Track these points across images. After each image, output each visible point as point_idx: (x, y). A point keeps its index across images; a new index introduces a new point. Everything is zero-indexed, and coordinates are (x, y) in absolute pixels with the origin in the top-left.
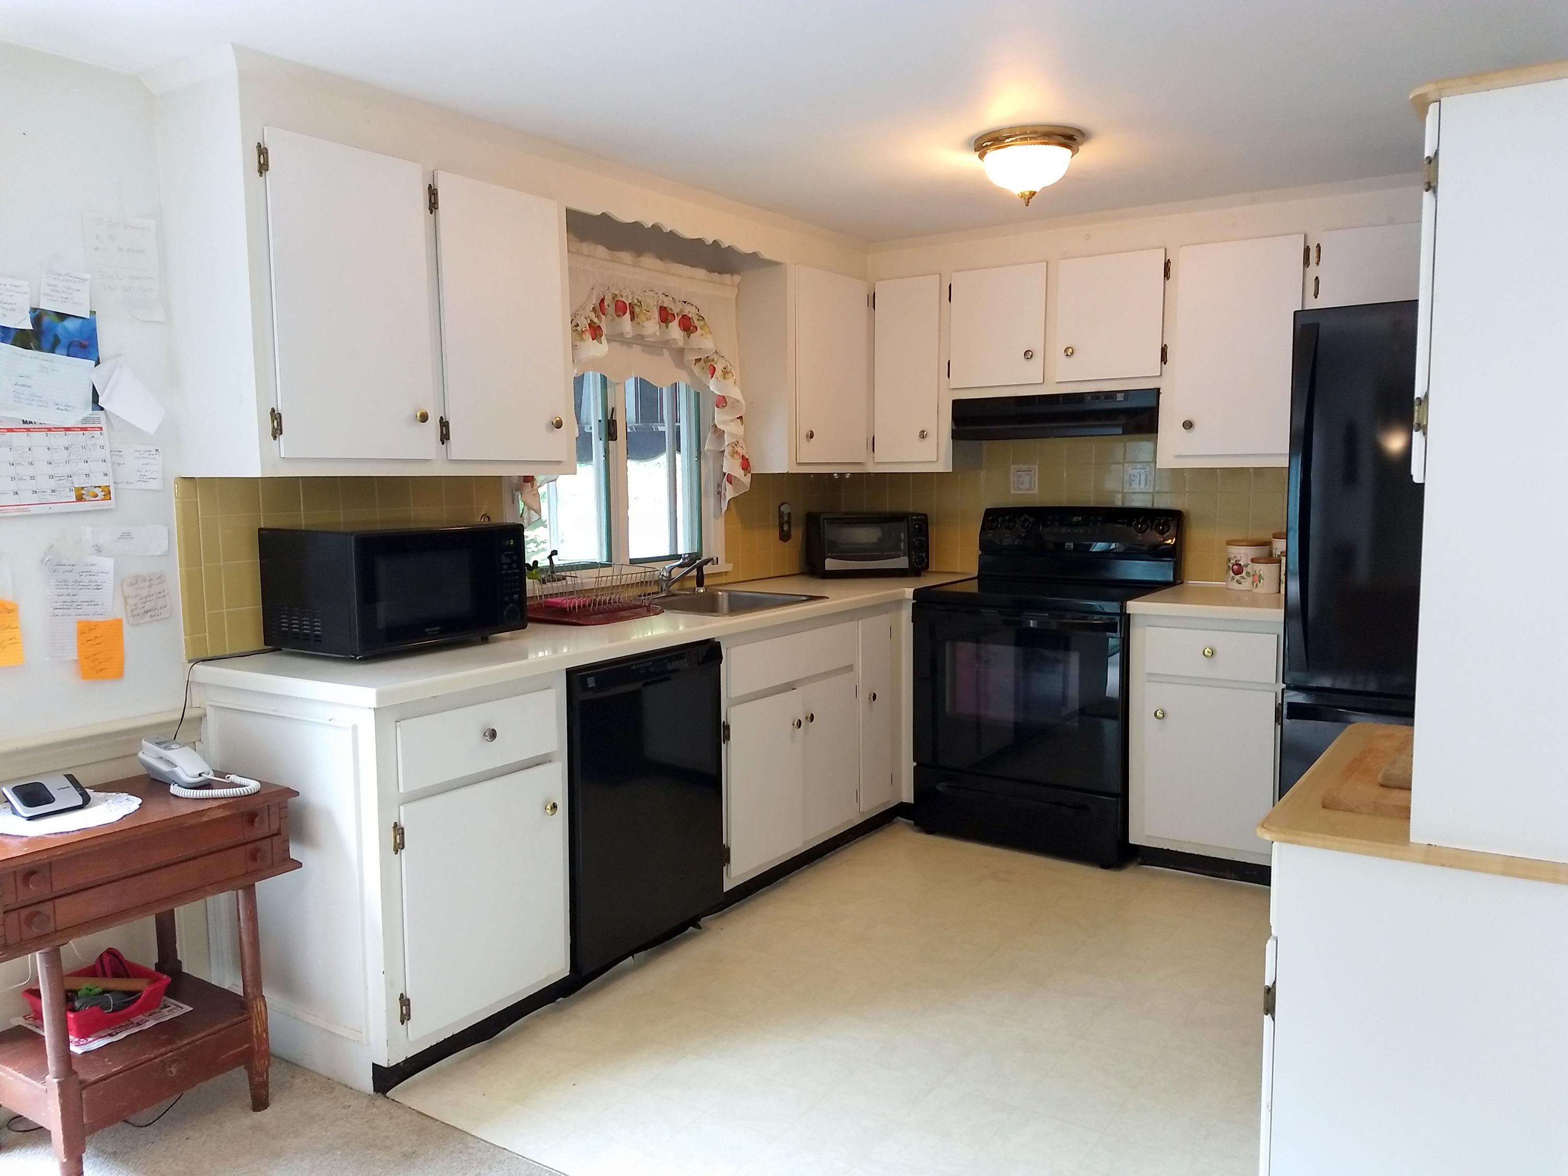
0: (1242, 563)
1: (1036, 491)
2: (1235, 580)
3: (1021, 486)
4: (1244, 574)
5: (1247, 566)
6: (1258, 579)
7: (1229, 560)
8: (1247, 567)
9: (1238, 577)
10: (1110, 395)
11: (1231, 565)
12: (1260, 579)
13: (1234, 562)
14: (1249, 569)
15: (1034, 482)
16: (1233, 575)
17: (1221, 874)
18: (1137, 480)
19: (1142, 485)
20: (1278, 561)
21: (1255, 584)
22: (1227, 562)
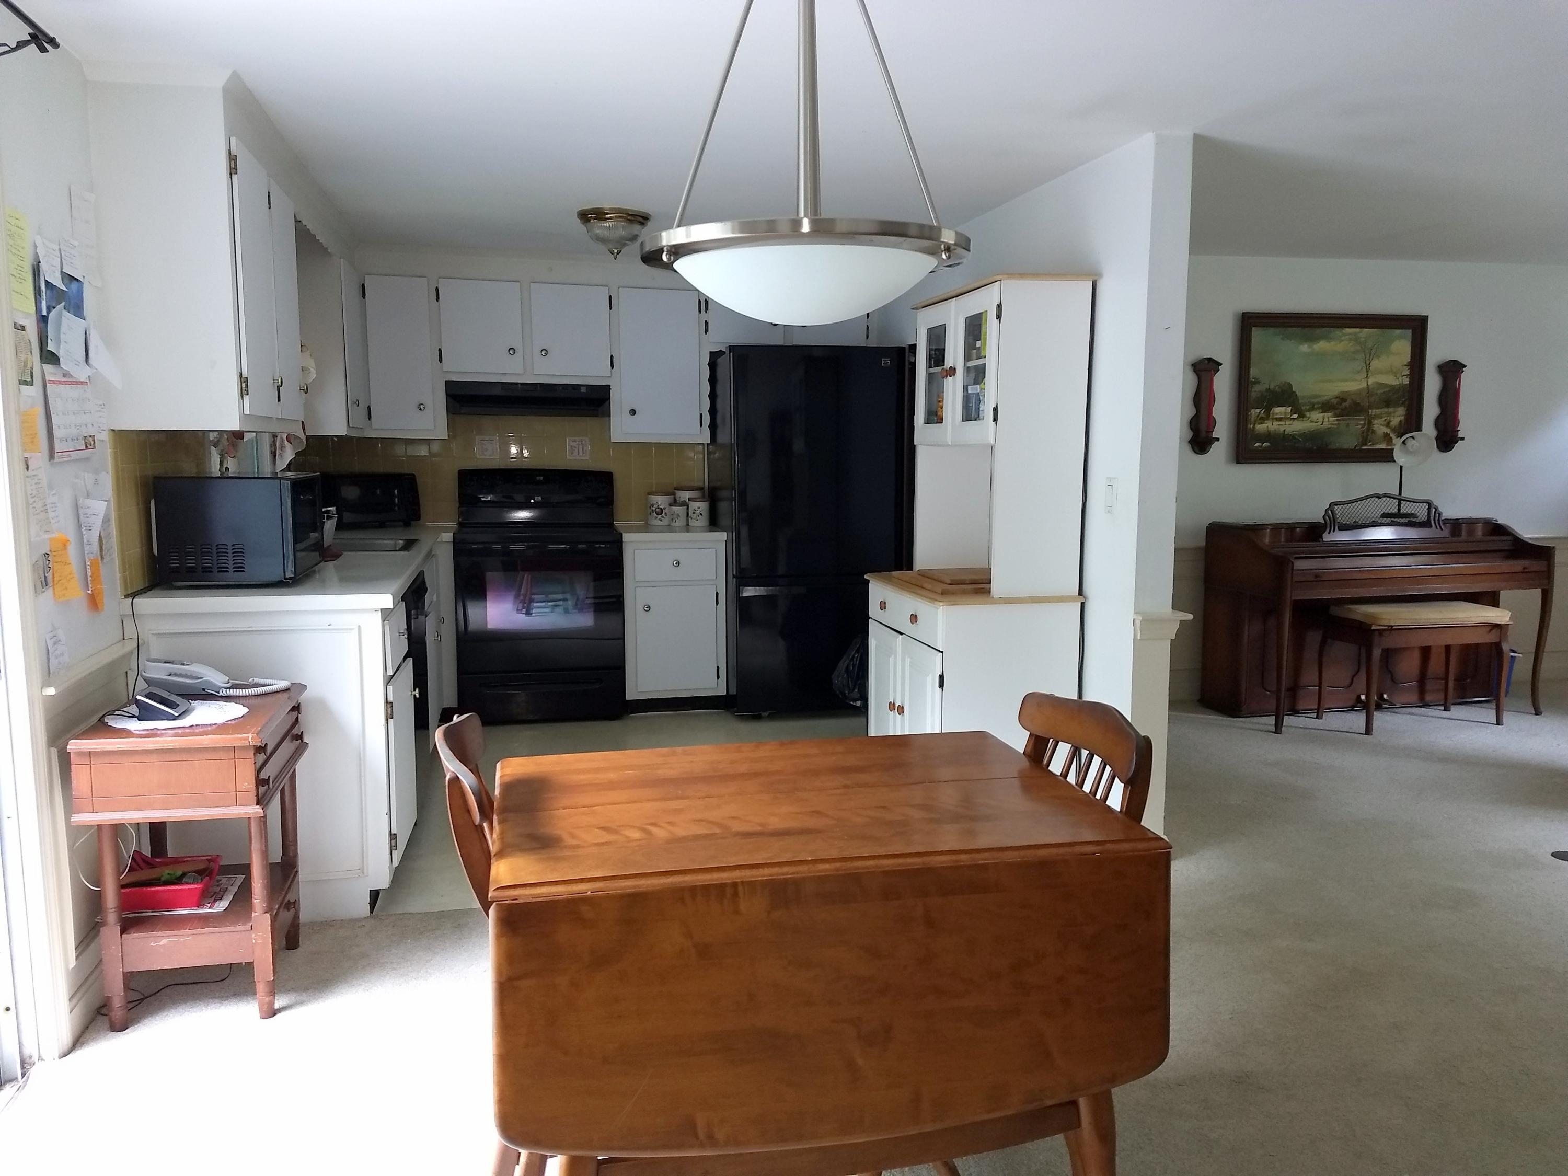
0: (661, 507)
1: (496, 456)
2: (658, 518)
3: (485, 453)
4: (663, 514)
5: (665, 509)
6: (677, 516)
7: (652, 505)
9: (660, 517)
10: (576, 387)
11: (654, 509)
13: (656, 507)
14: (666, 511)
15: (497, 449)
16: (656, 515)
18: (577, 450)
19: (581, 454)
20: (685, 504)
21: (674, 521)
22: (650, 507)
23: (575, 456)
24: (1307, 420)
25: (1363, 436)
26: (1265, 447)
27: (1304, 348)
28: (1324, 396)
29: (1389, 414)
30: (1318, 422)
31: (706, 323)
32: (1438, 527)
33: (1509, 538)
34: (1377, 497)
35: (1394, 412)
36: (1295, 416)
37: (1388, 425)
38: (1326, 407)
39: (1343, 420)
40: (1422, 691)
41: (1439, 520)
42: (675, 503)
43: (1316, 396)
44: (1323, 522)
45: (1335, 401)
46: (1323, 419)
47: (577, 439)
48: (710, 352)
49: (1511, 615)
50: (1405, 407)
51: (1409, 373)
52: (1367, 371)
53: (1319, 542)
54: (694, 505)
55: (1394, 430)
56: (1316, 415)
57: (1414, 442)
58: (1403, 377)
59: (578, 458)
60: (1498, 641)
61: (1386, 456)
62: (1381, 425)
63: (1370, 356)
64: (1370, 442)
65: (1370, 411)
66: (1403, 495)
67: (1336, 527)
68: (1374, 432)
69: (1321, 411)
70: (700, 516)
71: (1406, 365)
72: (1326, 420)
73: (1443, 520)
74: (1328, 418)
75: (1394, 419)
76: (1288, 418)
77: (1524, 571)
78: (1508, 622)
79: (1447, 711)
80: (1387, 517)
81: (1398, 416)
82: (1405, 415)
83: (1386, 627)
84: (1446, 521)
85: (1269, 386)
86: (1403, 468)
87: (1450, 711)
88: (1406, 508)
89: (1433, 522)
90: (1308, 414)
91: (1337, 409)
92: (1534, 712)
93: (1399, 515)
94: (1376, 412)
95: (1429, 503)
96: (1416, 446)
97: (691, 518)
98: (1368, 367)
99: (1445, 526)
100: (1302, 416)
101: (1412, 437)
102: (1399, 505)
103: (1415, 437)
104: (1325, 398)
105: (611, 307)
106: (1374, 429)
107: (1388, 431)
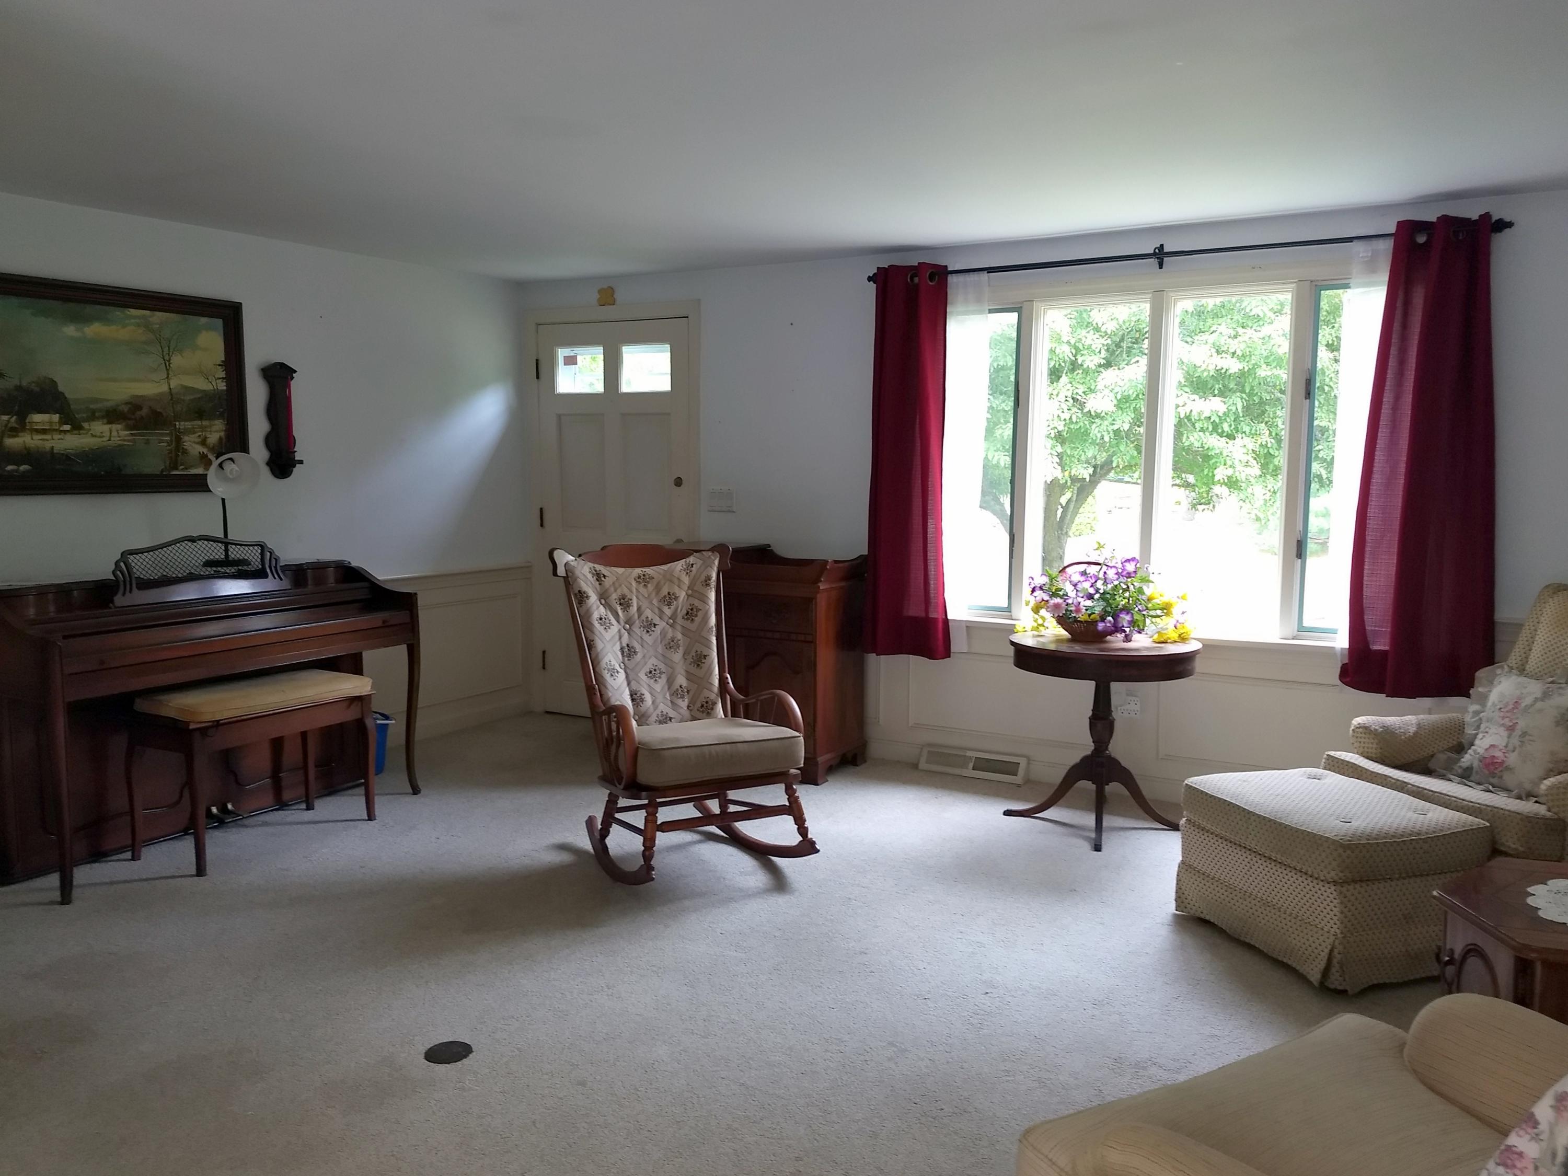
24: (87, 434)
25: (171, 457)
26: (24, 472)
27: (70, 330)
28: (108, 400)
29: (203, 428)
30: (103, 437)
32: (276, 576)
33: (366, 584)
34: (189, 540)
35: (211, 426)
36: (67, 427)
37: (203, 443)
38: (112, 415)
39: (140, 435)
40: (278, 789)
41: (276, 567)
43: (96, 401)
44: (114, 579)
45: (125, 409)
46: (111, 433)
49: (372, 683)
50: (224, 419)
51: (224, 376)
52: (167, 370)
53: (110, 608)
55: (212, 450)
56: (99, 427)
57: (233, 466)
58: (217, 381)
60: (359, 716)
61: (199, 485)
62: (194, 442)
63: (169, 349)
64: (181, 465)
65: (177, 423)
66: (229, 537)
67: (134, 586)
68: (185, 452)
69: (105, 421)
71: (219, 365)
72: (114, 433)
73: (281, 566)
74: (117, 431)
75: (211, 434)
76: (56, 430)
77: (385, 625)
78: (371, 691)
79: (310, 810)
80: (211, 566)
81: (216, 431)
82: (225, 431)
83: (210, 724)
84: (286, 568)
85: (20, 382)
86: (226, 501)
87: (313, 809)
88: (235, 553)
89: (268, 570)
90: (86, 425)
91: (130, 419)
92: (411, 791)
93: (227, 562)
94: (184, 425)
95: (262, 547)
96: (236, 470)
98: (167, 364)
99: (284, 575)
100: (77, 427)
101: (231, 459)
102: (226, 550)
103: (235, 460)
104: (109, 404)
106: (185, 447)
107: (205, 451)
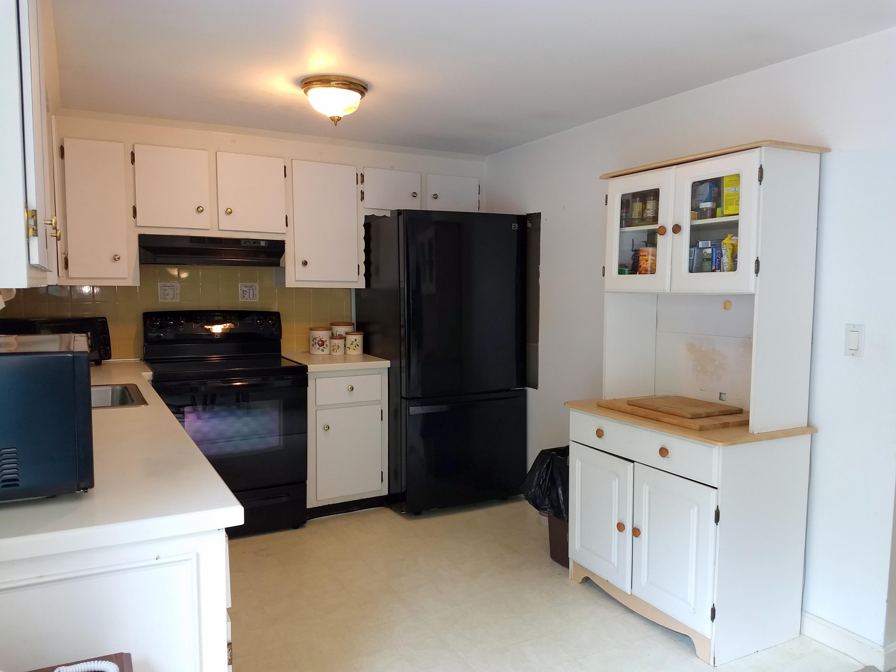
0: (324, 340)
1: (178, 300)
2: (320, 349)
3: (166, 298)
4: (325, 346)
6: (337, 348)
7: (316, 339)
8: (326, 342)
9: (321, 348)
10: (256, 241)
11: (317, 342)
12: (338, 348)
13: (319, 340)
15: (177, 294)
16: (319, 347)
17: (351, 509)
18: (248, 294)
19: (251, 297)
20: (341, 337)
21: (335, 351)
22: (313, 340)
23: (247, 299)
31: (362, 193)
42: (333, 337)
47: (248, 284)
48: (365, 216)
54: (352, 338)
59: (249, 300)
70: (357, 346)
97: (349, 349)
105: (285, 176)
